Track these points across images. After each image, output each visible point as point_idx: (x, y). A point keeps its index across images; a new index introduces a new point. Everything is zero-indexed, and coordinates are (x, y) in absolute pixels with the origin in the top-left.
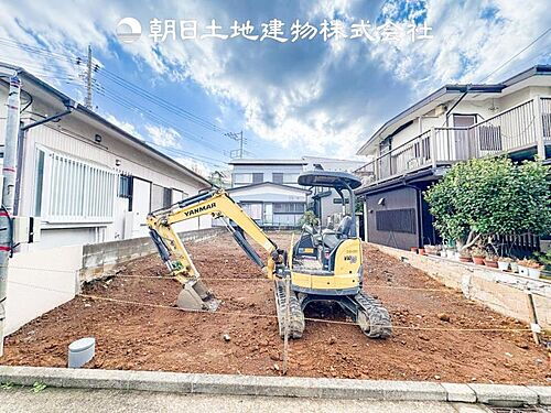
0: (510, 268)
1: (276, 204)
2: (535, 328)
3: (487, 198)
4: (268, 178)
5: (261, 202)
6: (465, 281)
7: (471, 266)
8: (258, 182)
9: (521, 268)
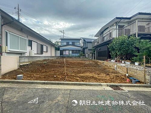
0: (124, 63)
1: (73, 51)
2: (127, 75)
3: (121, 46)
4: (71, 43)
5: (69, 50)
6: (115, 66)
7: (117, 63)
8: (68, 44)
9: (127, 62)
